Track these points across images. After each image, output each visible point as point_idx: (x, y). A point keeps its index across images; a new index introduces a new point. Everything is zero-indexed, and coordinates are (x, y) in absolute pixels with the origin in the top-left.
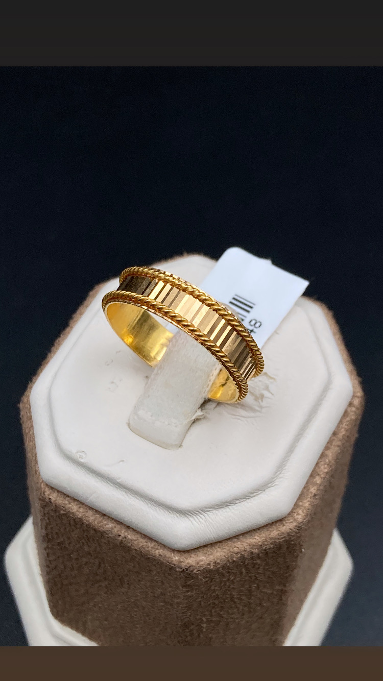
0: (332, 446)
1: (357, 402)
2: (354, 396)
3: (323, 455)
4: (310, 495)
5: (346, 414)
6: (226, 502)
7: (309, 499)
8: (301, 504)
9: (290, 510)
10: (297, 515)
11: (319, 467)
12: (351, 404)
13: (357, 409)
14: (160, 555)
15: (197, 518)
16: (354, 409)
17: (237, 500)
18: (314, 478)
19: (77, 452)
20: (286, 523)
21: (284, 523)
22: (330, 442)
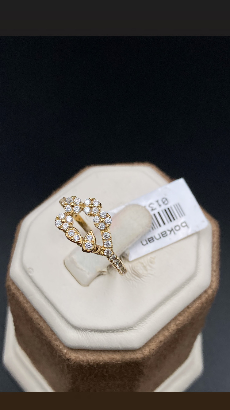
0: (184, 315)
1: (210, 292)
2: (210, 287)
3: (175, 319)
4: (157, 341)
5: (200, 297)
6: (101, 330)
7: (156, 343)
8: (150, 344)
9: (142, 346)
10: (145, 350)
11: (170, 325)
12: (206, 292)
13: (209, 296)
14: (57, 345)
15: (82, 333)
16: (207, 296)
17: (108, 331)
18: (164, 331)
19: (30, 268)
20: (136, 353)
21: (135, 353)
22: (184, 311)
